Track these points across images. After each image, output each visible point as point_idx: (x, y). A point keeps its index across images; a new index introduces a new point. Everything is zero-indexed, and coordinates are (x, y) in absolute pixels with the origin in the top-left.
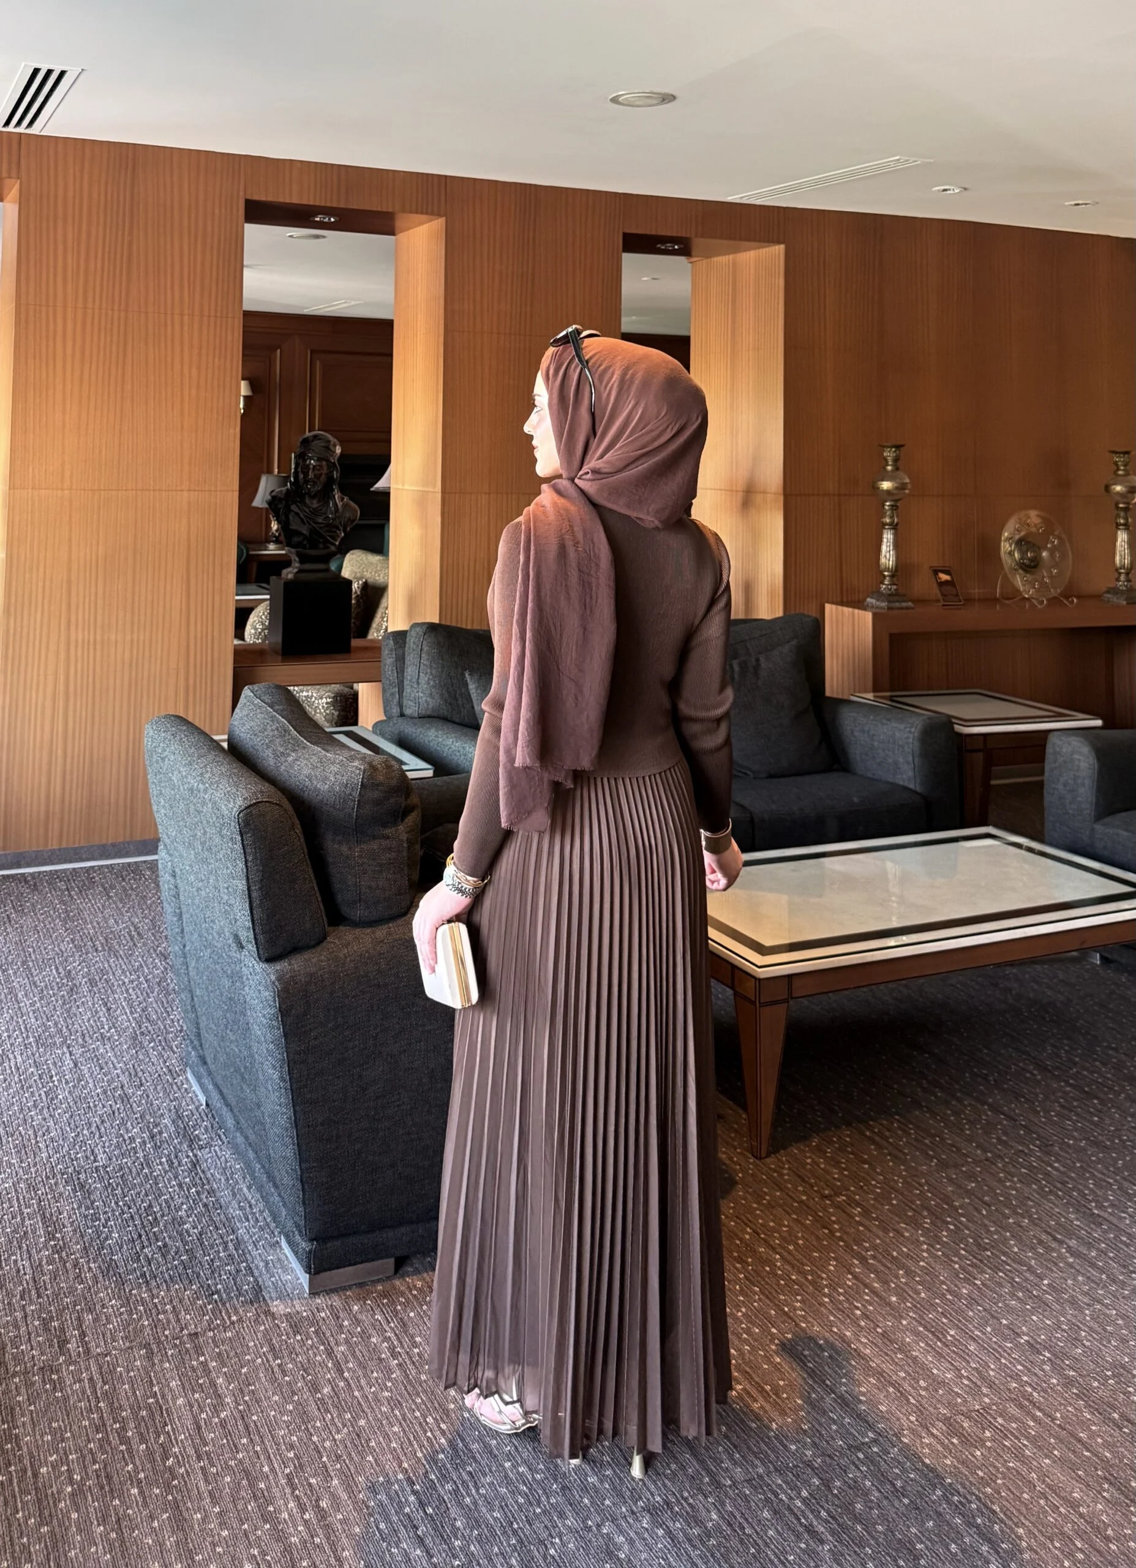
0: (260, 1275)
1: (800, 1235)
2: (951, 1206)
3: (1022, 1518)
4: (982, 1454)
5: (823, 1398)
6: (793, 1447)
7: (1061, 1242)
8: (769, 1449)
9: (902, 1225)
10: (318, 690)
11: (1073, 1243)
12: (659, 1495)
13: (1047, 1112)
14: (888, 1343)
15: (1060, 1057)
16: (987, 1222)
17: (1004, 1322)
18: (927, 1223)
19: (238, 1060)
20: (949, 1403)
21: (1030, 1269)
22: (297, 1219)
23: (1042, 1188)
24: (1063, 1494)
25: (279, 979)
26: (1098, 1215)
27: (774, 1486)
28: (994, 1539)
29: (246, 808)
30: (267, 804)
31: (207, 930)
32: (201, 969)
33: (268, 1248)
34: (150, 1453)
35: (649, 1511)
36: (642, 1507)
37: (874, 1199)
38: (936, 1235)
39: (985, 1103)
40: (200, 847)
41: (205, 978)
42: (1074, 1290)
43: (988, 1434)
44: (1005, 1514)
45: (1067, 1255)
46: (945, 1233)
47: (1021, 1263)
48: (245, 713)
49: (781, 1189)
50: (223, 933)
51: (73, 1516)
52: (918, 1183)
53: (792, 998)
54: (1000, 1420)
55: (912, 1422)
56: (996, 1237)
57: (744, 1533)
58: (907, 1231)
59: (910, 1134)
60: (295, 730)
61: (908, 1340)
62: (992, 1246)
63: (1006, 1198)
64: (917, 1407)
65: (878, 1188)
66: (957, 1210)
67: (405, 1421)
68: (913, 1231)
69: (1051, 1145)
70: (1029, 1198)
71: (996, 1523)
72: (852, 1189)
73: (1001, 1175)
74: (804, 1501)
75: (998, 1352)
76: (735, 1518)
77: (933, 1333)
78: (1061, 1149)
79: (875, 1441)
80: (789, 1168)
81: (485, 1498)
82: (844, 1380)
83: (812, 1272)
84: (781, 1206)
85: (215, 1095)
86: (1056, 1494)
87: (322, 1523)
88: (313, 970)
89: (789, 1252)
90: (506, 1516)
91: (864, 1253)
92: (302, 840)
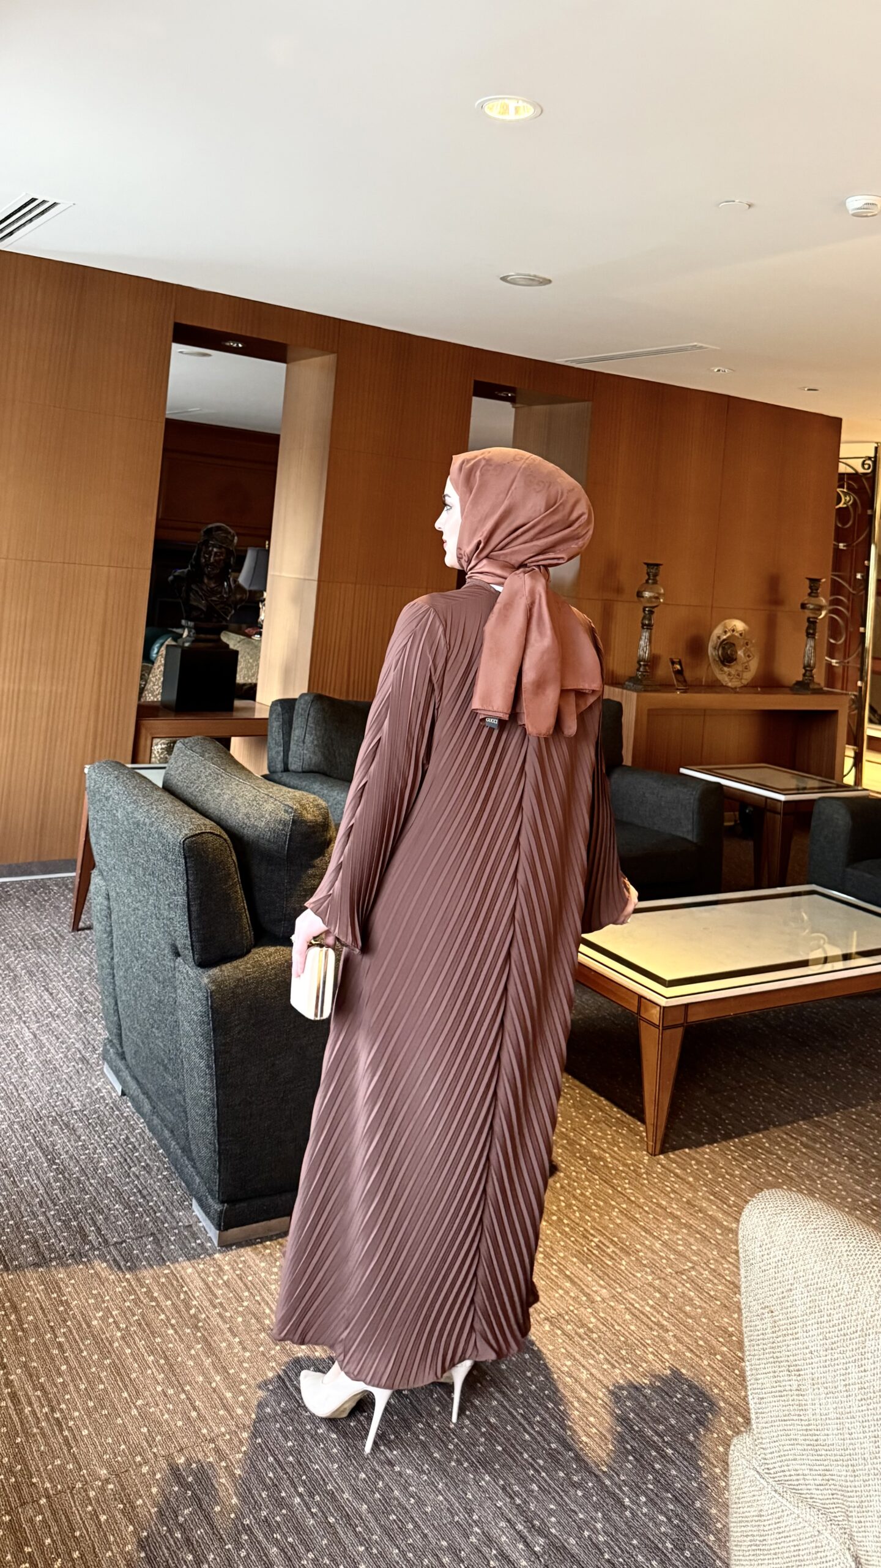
25: (212, 983)
41: (133, 985)
88: (240, 975)
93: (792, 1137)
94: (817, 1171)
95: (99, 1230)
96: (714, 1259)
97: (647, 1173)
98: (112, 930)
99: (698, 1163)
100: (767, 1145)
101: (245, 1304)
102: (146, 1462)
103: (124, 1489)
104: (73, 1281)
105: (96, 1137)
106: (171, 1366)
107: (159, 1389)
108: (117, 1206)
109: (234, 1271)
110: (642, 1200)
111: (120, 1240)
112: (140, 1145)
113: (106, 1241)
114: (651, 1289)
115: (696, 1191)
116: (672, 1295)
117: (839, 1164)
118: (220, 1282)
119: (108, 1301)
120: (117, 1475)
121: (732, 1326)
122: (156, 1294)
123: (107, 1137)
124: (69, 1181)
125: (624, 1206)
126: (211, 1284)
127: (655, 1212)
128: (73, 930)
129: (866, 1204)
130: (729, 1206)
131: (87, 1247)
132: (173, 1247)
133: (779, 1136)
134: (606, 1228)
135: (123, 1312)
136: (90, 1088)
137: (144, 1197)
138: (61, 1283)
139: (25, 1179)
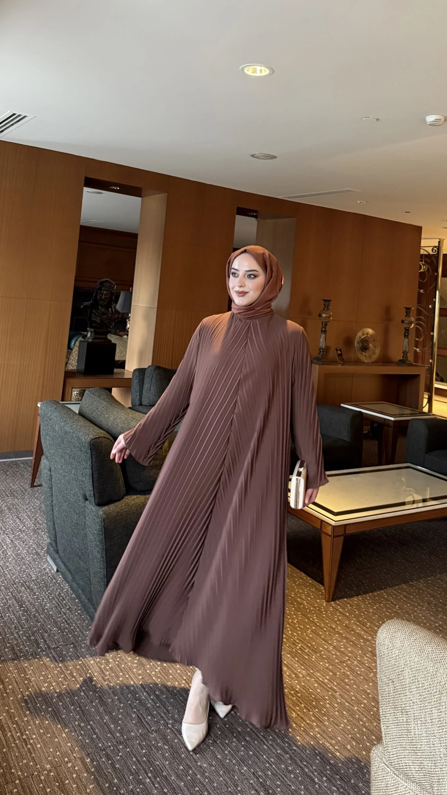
19: (78, 550)
25: (104, 513)
31: (68, 494)
32: (61, 511)
41: (63, 515)
50: (77, 494)
88: (119, 510)
93: (399, 592)
94: (411, 610)
95: (45, 641)
96: (359, 655)
97: (325, 611)
98: (52, 487)
99: (351, 606)
100: (386, 596)
101: (121, 679)
102: (70, 761)
103: (59, 775)
104: (32, 668)
105: (44, 593)
106: (83, 711)
107: (77, 723)
108: (55, 629)
109: (115, 663)
110: (323, 625)
111: (56, 646)
112: (66, 597)
113: (49, 647)
114: (328, 671)
115: (350, 620)
116: (338, 674)
117: (423, 606)
118: (108, 668)
119: (50, 678)
120: (55, 768)
121: (369, 690)
122: (75, 674)
123: (49, 593)
124: (30, 616)
125: (314, 628)
126: (103, 669)
127: (329, 631)
128: (31, 487)
129: (436, 626)
130: (367, 628)
131: (39, 650)
132: (83, 650)
133: (392, 592)
134: (305, 639)
135: (58, 684)
136: (40, 568)
137: (68, 624)
138: (26, 669)
139: (7, 615)
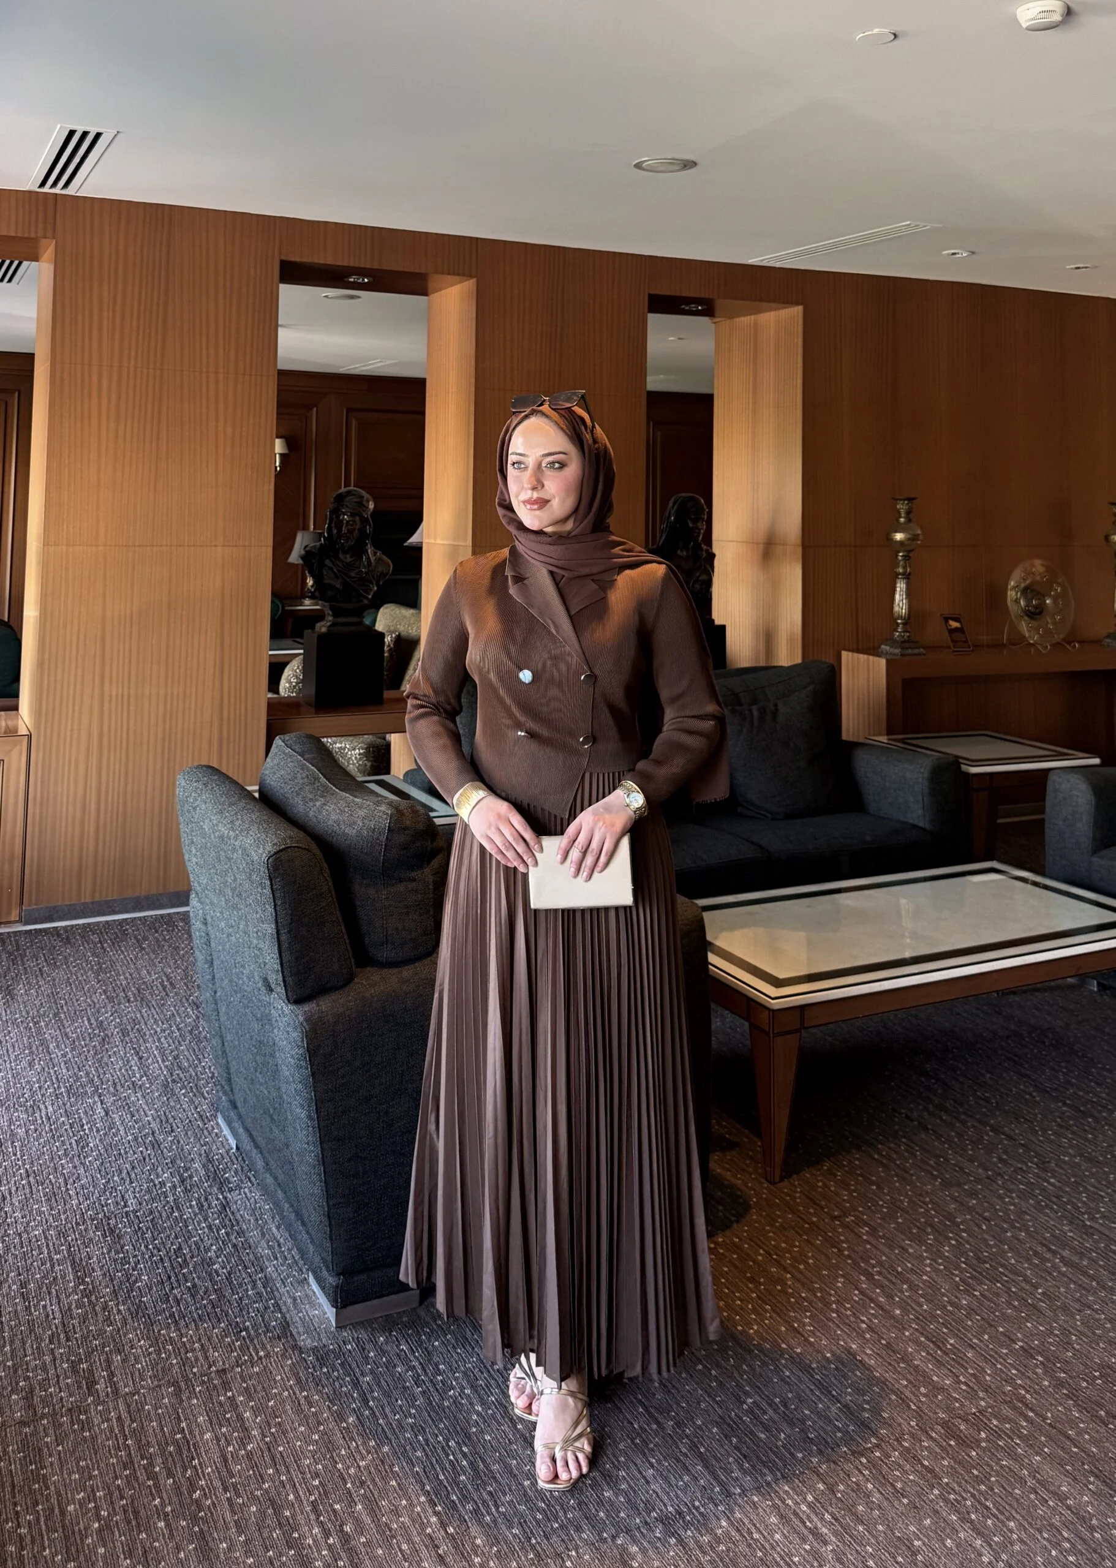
0: (288, 1311)
1: (810, 1254)
2: (953, 1221)
3: (1013, 1512)
4: (977, 1454)
5: (829, 1407)
6: (800, 1455)
7: (1054, 1253)
8: (777, 1457)
9: (907, 1242)
10: (352, 742)
11: (1066, 1253)
12: (672, 1506)
13: (1044, 1130)
14: (892, 1354)
15: (1058, 1078)
16: (986, 1236)
17: (1001, 1329)
18: (929, 1239)
19: (267, 1101)
20: (947, 1408)
21: (1026, 1280)
22: (324, 1255)
23: (1038, 1203)
24: (1052, 1488)
25: (306, 1020)
26: (1091, 1227)
27: (781, 1493)
28: (986, 1532)
29: (275, 853)
30: (297, 849)
31: (237, 975)
32: (232, 1014)
33: (296, 1285)
34: (177, 1487)
35: (662, 1521)
36: (655, 1518)
37: (883, 1219)
38: (938, 1251)
39: (985, 1124)
40: (230, 894)
41: (235, 1022)
42: (1066, 1298)
43: (983, 1435)
44: (997, 1509)
45: (1061, 1264)
46: (947, 1248)
47: (1016, 1274)
48: (275, 762)
49: (793, 1213)
50: (253, 977)
51: (99, 1551)
52: (924, 1203)
53: (805, 1028)
54: (995, 1422)
55: (912, 1427)
56: (994, 1250)
57: (752, 1538)
58: (913, 1248)
59: (915, 1156)
60: (325, 777)
61: (910, 1350)
62: (991, 1259)
63: (1004, 1213)
64: (917, 1412)
65: (886, 1208)
66: (958, 1226)
67: (428, 1445)
68: (918, 1247)
69: (1048, 1162)
70: (1026, 1213)
71: (990, 1518)
72: (861, 1209)
73: (1001, 1192)
74: (809, 1505)
75: (995, 1358)
76: (744, 1524)
77: (933, 1342)
78: (1056, 1165)
79: (878, 1446)
80: (801, 1192)
81: (505, 1516)
82: (849, 1390)
83: (821, 1290)
84: (793, 1229)
85: (244, 1137)
86: (1045, 1489)
87: (346, 1547)
88: (341, 1010)
89: (800, 1272)
90: (525, 1532)
91: (870, 1270)
92: (330, 884)
